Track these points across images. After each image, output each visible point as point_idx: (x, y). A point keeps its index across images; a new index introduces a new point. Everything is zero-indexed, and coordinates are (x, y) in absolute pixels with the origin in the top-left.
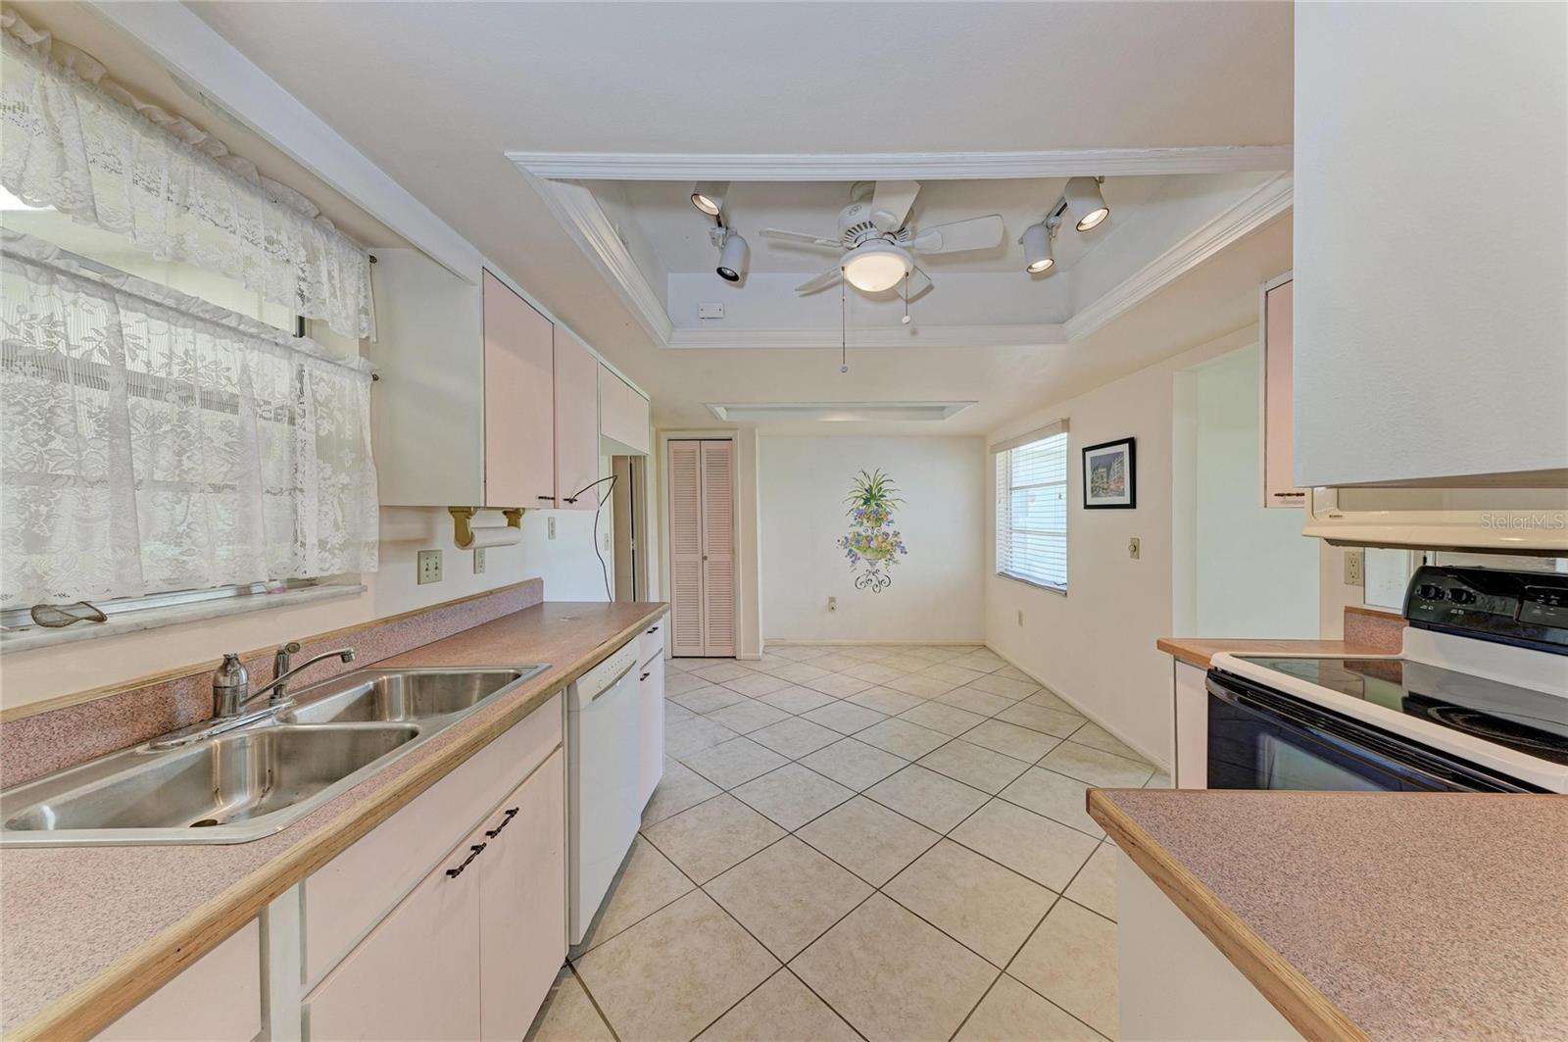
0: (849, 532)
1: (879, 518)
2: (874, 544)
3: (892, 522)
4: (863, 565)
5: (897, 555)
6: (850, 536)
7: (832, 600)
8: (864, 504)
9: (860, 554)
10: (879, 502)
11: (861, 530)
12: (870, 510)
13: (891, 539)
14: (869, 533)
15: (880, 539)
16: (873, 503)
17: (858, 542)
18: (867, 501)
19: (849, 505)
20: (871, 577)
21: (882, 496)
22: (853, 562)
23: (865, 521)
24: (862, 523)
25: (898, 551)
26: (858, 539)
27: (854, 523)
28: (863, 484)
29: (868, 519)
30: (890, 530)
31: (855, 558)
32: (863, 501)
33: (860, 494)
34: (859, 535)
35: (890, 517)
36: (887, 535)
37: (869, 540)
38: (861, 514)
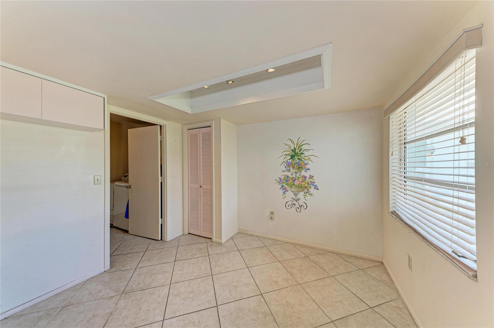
0: (281, 175)
1: (300, 167)
2: (297, 183)
3: (308, 169)
4: (290, 195)
5: (312, 190)
6: (282, 177)
7: (272, 213)
8: (291, 158)
9: (288, 188)
10: (300, 157)
11: (289, 174)
12: (294, 162)
13: (308, 180)
14: (294, 176)
15: (300, 179)
16: (296, 158)
17: (287, 181)
18: (292, 157)
19: (282, 160)
20: (294, 202)
21: (302, 154)
22: (284, 192)
23: (291, 169)
24: (290, 170)
25: (313, 188)
26: (287, 178)
27: (285, 169)
28: (290, 147)
29: (293, 168)
30: (307, 174)
31: (285, 191)
32: (290, 157)
33: (288, 153)
34: (288, 177)
35: (307, 167)
36: (305, 177)
37: (294, 180)
38: (289, 165)
